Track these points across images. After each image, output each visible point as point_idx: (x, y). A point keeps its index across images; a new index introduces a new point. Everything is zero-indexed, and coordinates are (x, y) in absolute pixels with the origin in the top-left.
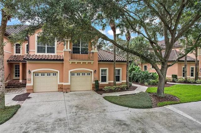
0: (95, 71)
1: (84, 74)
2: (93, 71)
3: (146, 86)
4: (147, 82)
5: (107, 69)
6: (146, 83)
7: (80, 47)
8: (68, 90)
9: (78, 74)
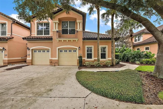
0: (79, 48)
1: (70, 51)
2: (77, 48)
3: (137, 65)
4: (139, 61)
5: (93, 46)
6: (137, 62)
7: (68, 28)
8: (56, 64)
9: (66, 51)
